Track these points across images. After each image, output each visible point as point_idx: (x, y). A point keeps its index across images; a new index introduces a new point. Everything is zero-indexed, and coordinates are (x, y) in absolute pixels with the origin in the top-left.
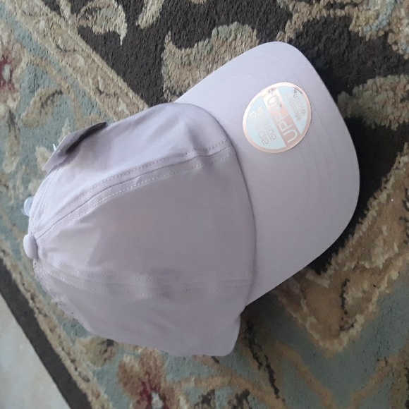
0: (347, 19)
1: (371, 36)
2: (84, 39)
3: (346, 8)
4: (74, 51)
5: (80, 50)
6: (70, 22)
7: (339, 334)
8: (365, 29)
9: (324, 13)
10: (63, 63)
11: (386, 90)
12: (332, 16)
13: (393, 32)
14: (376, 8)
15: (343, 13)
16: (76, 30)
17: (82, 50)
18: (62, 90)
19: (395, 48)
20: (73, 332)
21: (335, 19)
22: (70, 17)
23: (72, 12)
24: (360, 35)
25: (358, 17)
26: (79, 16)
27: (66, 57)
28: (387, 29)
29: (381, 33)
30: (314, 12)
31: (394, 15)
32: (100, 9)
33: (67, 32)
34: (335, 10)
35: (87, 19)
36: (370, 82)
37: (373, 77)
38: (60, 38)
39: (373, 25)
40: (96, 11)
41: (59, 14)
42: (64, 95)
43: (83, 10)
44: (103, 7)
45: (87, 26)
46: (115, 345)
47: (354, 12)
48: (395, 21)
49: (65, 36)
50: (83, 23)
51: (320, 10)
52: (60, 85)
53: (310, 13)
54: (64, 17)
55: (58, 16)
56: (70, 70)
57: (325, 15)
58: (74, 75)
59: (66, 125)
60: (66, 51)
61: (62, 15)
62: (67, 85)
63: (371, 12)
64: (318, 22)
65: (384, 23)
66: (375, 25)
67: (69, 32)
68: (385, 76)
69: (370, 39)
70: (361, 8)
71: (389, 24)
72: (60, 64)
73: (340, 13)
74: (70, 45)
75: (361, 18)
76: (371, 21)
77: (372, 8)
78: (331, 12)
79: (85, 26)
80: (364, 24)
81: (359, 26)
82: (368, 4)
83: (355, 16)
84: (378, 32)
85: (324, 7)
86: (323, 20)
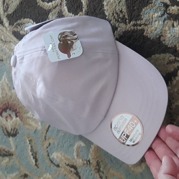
0: (143, 30)
1: (153, 37)
2: (15, 37)
3: (142, 26)
4: (10, 42)
5: (13, 41)
6: (8, 29)
7: (141, 164)
8: (151, 35)
9: (132, 28)
10: (4, 47)
11: (160, 60)
12: (136, 29)
13: (163, 36)
14: (155, 26)
15: (141, 28)
16: (11, 33)
17: (14, 41)
18: (3, 59)
19: (164, 42)
21: (137, 30)
22: (8, 27)
23: (10, 24)
24: (149, 37)
25: (147, 30)
26: (13, 26)
27: (6, 44)
28: (160, 35)
29: (158, 36)
30: (127, 28)
31: (163, 29)
32: (24, 24)
33: (6, 33)
34: (137, 26)
35: (17, 28)
36: (153, 56)
37: (154, 54)
38: (3, 36)
39: (154, 33)
40: (22, 25)
41: (3, 25)
42: (4, 62)
43: (15, 24)
44: (26, 23)
45: (17, 31)
46: (28, 177)
47: (146, 28)
48: (164, 32)
49: (6, 35)
50: (16, 30)
51: (130, 27)
52: (2, 57)
53: (126, 28)
54: (5, 27)
56: (8, 50)
57: (133, 29)
58: (10, 53)
59: (4, 75)
60: (6, 42)
61: (4, 26)
62: (6, 57)
63: (153, 28)
64: (130, 32)
65: (159, 32)
66: (155, 33)
67: (8, 33)
68: (160, 54)
69: (153, 39)
70: (149, 26)
71: (161, 33)
72: (3, 48)
73: (139, 28)
74: (8, 39)
75: (149, 30)
76: (153, 32)
77: (153, 26)
78: (135, 27)
79: (16, 31)
80: (150, 32)
81: (148, 33)
82: (152, 25)
83: (146, 29)
84: (156, 36)
85: (132, 25)
86: (132, 31)
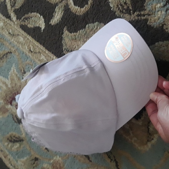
0: (146, 20)
1: (156, 26)
2: (23, 30)
3: (146, 16)
4: (18, 35)
5: (21, 34)
6: (16, 23)
7: (147, 143)
8: (154, 24)
9: (136, 18)
10: (12, 40)
11: (164, 46)
12: (140, 19)
13: (165, 25)
14: (158, 16)
15: (144, 18)
16: (19, 26)
17: (22, 34)
18: (12, 51)
19: (167, 31)
20: (16, 157)
21: (141, 20)
22: (16, 21)
23: (17, 19)
24: (152, 26)
25: (151, 20)
26: (21, 20)
27: (14, 38)
28: (163, 24)
29: (161, 25)
30: (132, 18)
31: (166, 18)
32: (31, 17)
33: (14, 27)
34: (141, 17)
35: (25, 21)
36: (156, 44)
37: (158, 42)
38: (11, 30)
39: (157, 22)
40: (29, 18)
41: (11, 20)
42: (13, 54)
43: (22, 18)
44: (33, 17)
46: (39, 160)
47: (149, 18)
48: (166, 21)
49: (13, 29)
50: (23, 23)
51: (135, 17)
52: (10, 49)
53: (130, 18)
54: (13, 21)
55: (10, 21)
56: (16, 43)
57: (137, 19)
58: (18, 45)
59: (13, 66)
60: (14, 35)
61: (12, 20)
62: (14, 49)
63: (156, 18)
64: (134, 21)
65: (162, 21)
66: (158, 22)
67: (15, 27)
68: (163, 41)
69: (156, 28)
70: (152, 16)
71: (164, 22)
72: (11, 41)
73: (143, 18)
74: (16, 32)
75: (152, 20)
76: (156, 21)
77: (156, 16)
78: (139, 17)
79: (24, 24)
80: (153, 22)
81: (152, 22)
82: (155, 14)
83: (150, 19)
84: (159, 25)
85: (136, 16)
86: (136, 21)
